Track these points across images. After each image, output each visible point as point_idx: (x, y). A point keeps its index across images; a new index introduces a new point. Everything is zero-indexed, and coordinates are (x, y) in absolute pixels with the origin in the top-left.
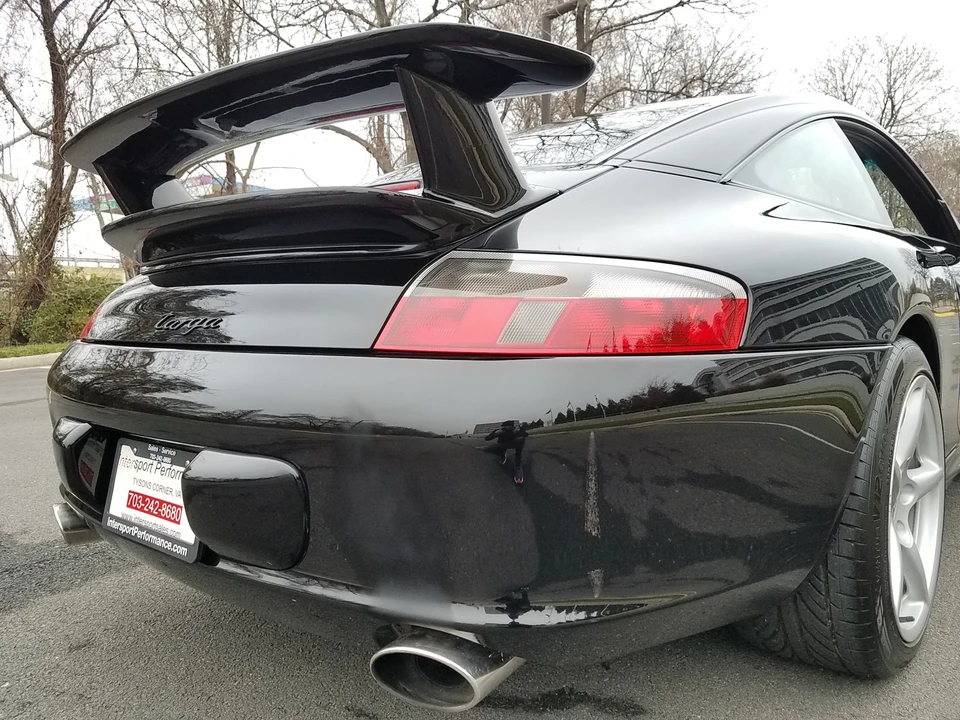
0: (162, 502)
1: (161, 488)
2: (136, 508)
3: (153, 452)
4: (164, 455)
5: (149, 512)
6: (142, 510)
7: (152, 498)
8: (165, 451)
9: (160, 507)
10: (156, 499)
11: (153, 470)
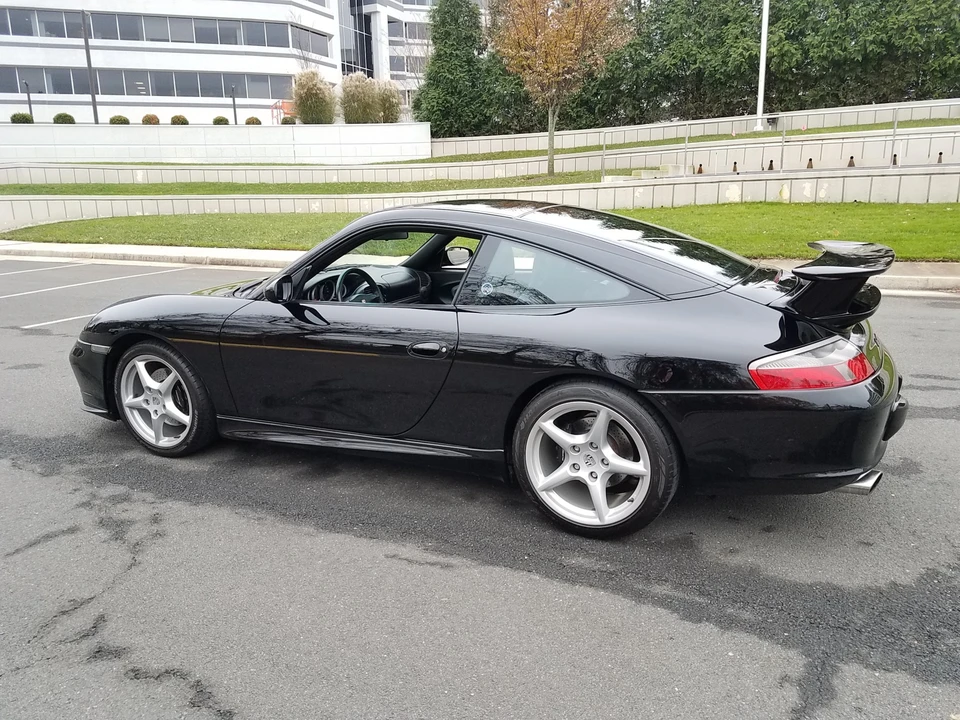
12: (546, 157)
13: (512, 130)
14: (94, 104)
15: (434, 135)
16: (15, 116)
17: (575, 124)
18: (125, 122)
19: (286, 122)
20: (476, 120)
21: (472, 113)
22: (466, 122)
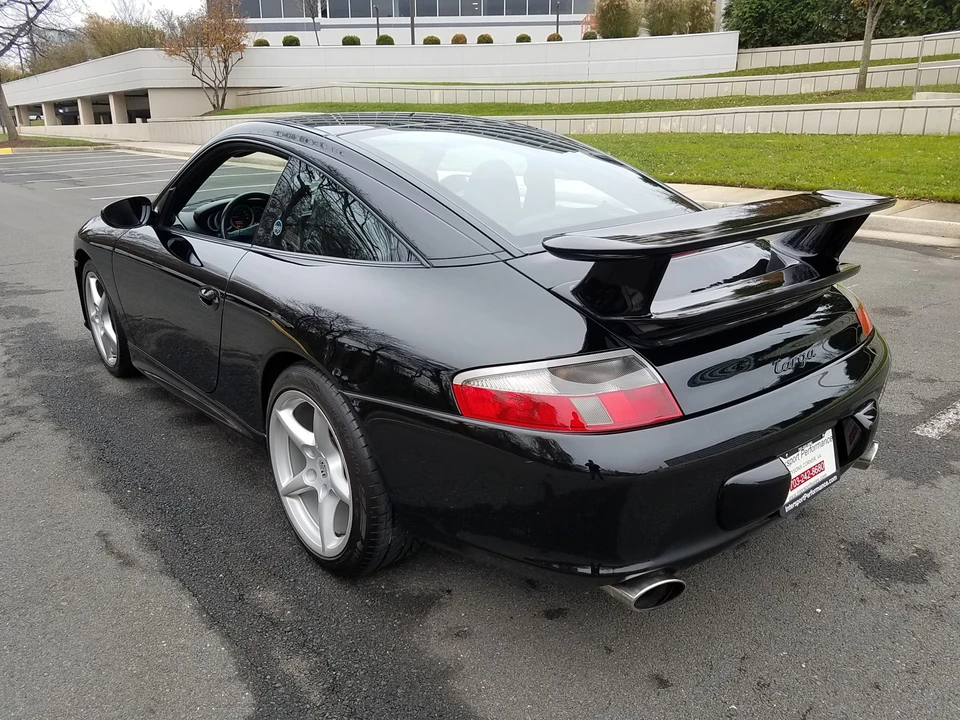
1: (808, 462)
2: (797, 487)
7: (804, 473)
9: (811, 472)
10: (806, 471)
12: (858, 70)
13: (839, 37)
14: (413, 26)
15: (742, 45)
16: (345, 38)
17: (923, 29)
18: (436, 42)
19: (588, 37)
20: (795, 26)
21: (792, 18)
22: (782, 29)
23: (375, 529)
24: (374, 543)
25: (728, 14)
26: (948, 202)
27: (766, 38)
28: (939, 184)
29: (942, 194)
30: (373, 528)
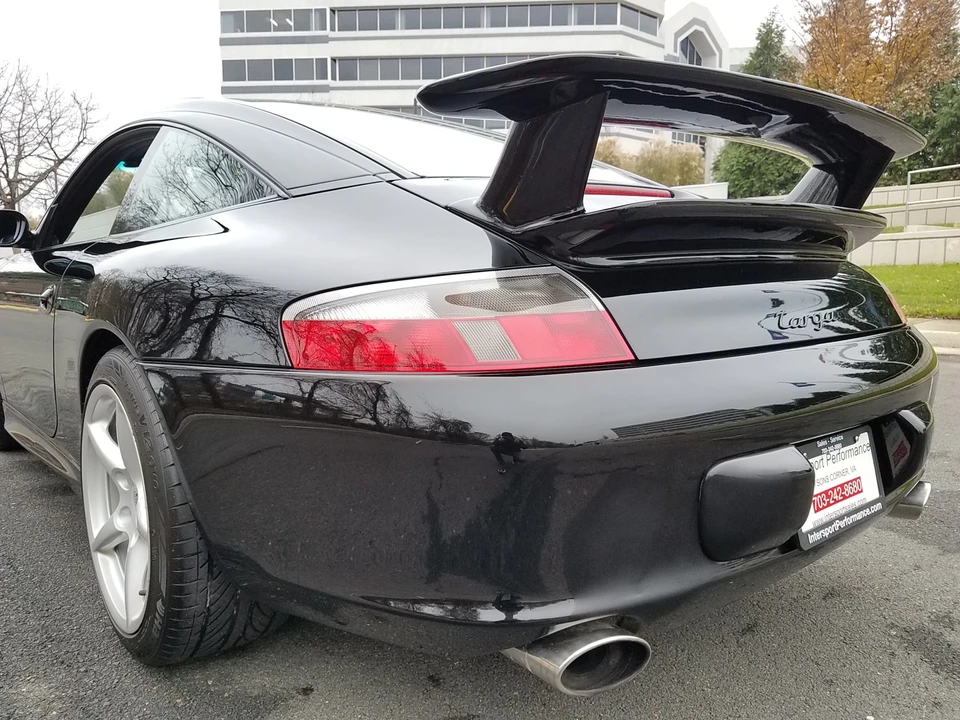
0: (842, 486)
1: (838, 474)
2: (824, 508)
3: (824, 447)
4: (834, 444)
5: (836, 502)
6: (829, 505)
7: (832, 489)
8: (833, 440)
9: (843, 490)
10: (836, 487)
11: (825, 465)
15: (733, 195)
20: (782, 178)
21: (778, 170)
22: (770, 181)
23: (181, 578)
24: (180, 603)
25: (716, 168)
26: (953, 319)
27: (754, 189)
28: (943, 302)
29: (946, 311)
30: (177, 578)
